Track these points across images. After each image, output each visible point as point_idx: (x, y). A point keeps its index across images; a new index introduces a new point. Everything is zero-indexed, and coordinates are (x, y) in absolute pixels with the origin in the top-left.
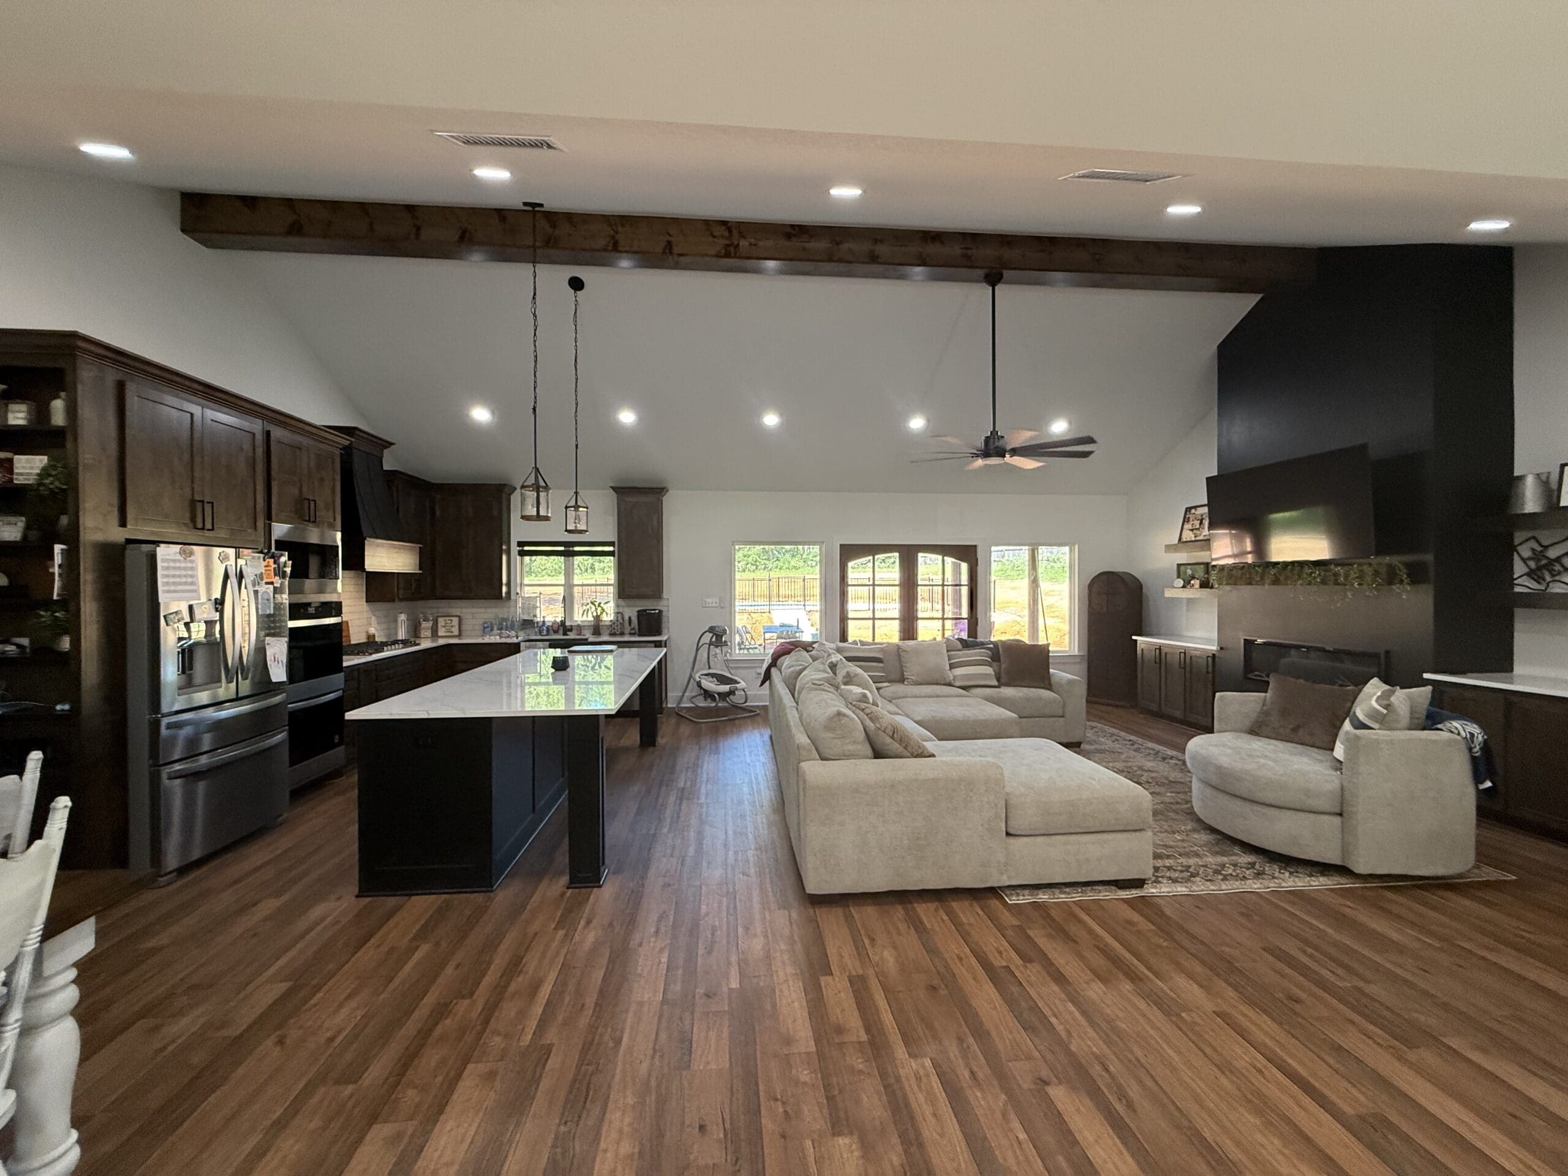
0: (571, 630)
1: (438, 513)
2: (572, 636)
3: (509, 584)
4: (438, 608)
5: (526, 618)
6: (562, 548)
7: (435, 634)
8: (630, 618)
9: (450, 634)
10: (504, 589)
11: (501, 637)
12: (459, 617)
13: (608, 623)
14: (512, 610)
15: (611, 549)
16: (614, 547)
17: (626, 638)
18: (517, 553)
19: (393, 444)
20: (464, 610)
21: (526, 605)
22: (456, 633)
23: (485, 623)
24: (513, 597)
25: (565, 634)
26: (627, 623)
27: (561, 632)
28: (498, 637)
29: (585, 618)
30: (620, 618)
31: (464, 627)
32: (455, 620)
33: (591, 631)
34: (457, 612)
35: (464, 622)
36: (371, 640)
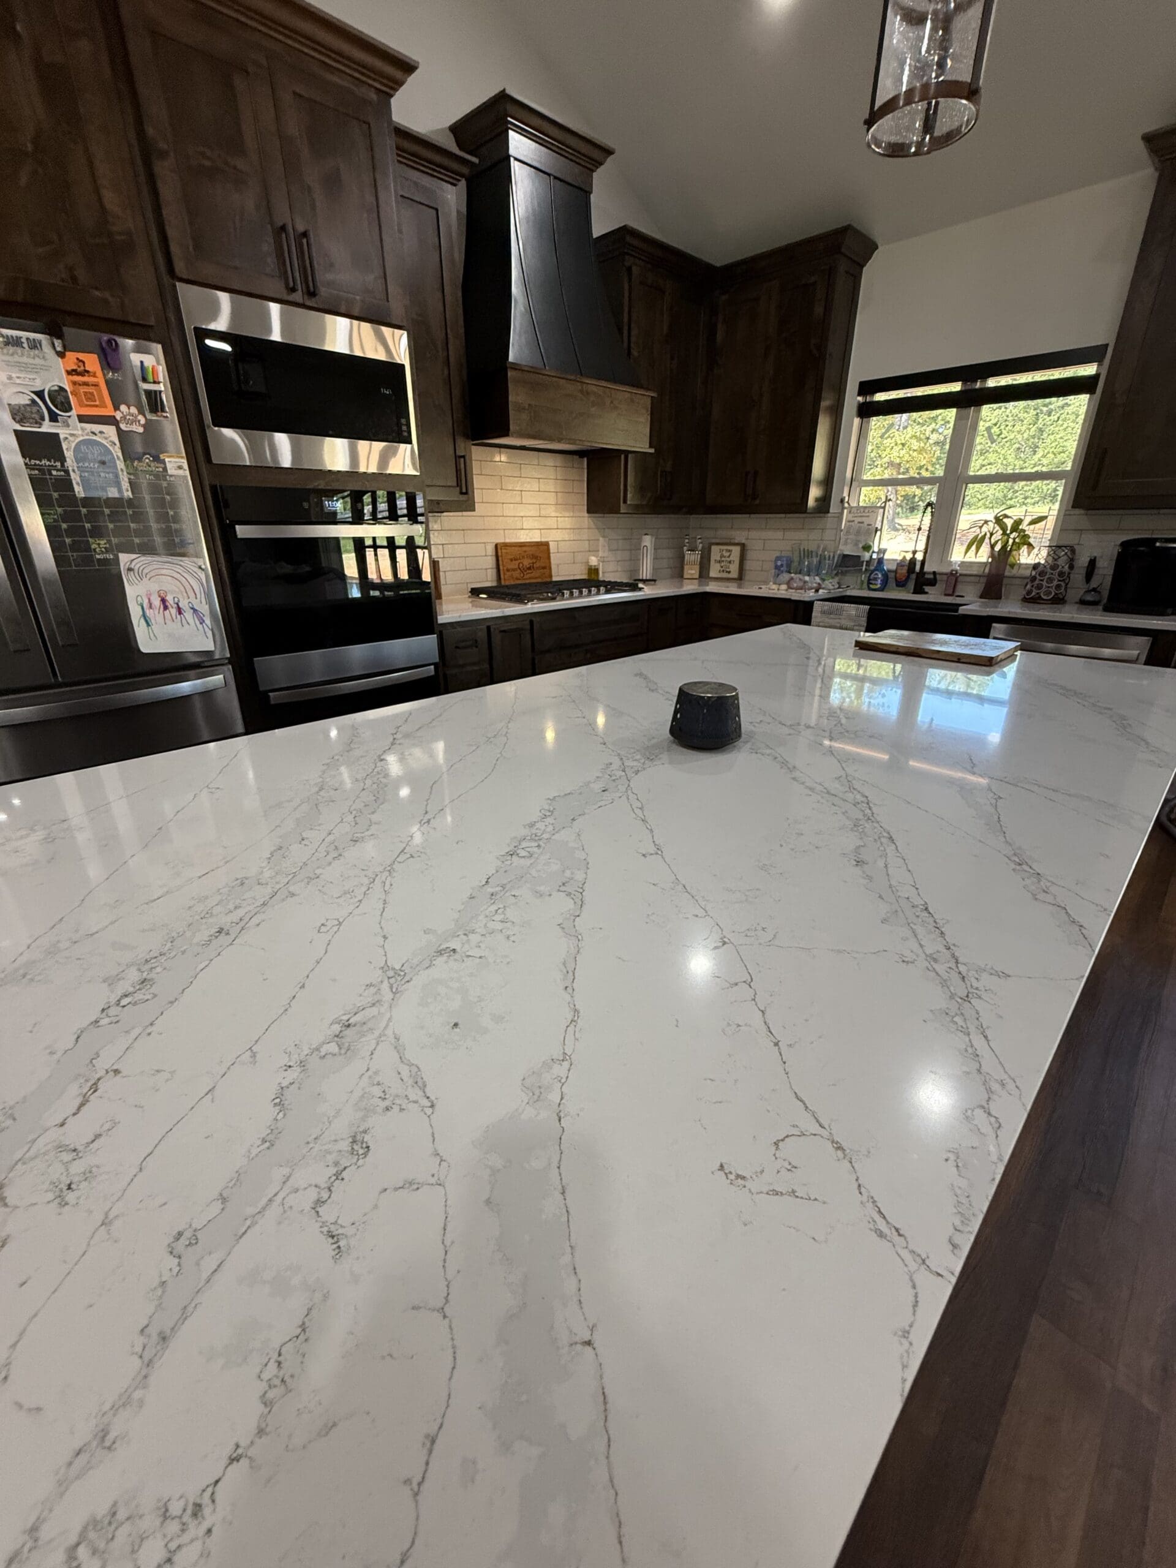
0: (933, 582)
1: (719, 337)
2: (933, 595)
3: (828, 482)
4: (716, 529)
5: (848, 550)
6: (956, 387)
7: (704, 574)
8: (1092, 563)
9: (725, 575)
10: (814, 492)
11: (789, 587)
12: (743, 546)
13: (1027, 573)
14: (829, 535)
15: (1088, 370)
16: (1100, 361)
17: (1068, 614)
18: (855, 410)
19: (609, 152)
20: (754, 534)
21: (855, 525)
22: (734, 574)
23: (778, 558)
24: (834, 508)
25: (918, 590)
26: (1078, 576)
27: (911, 585)
28: (784, 587)
29: (971, 557)
30: (1062, 562)
31: (748, 565)
32: (736, 550)
33: (980, 588)
34: (740, 536)
35: (750, 555)
36: (593, 577)
